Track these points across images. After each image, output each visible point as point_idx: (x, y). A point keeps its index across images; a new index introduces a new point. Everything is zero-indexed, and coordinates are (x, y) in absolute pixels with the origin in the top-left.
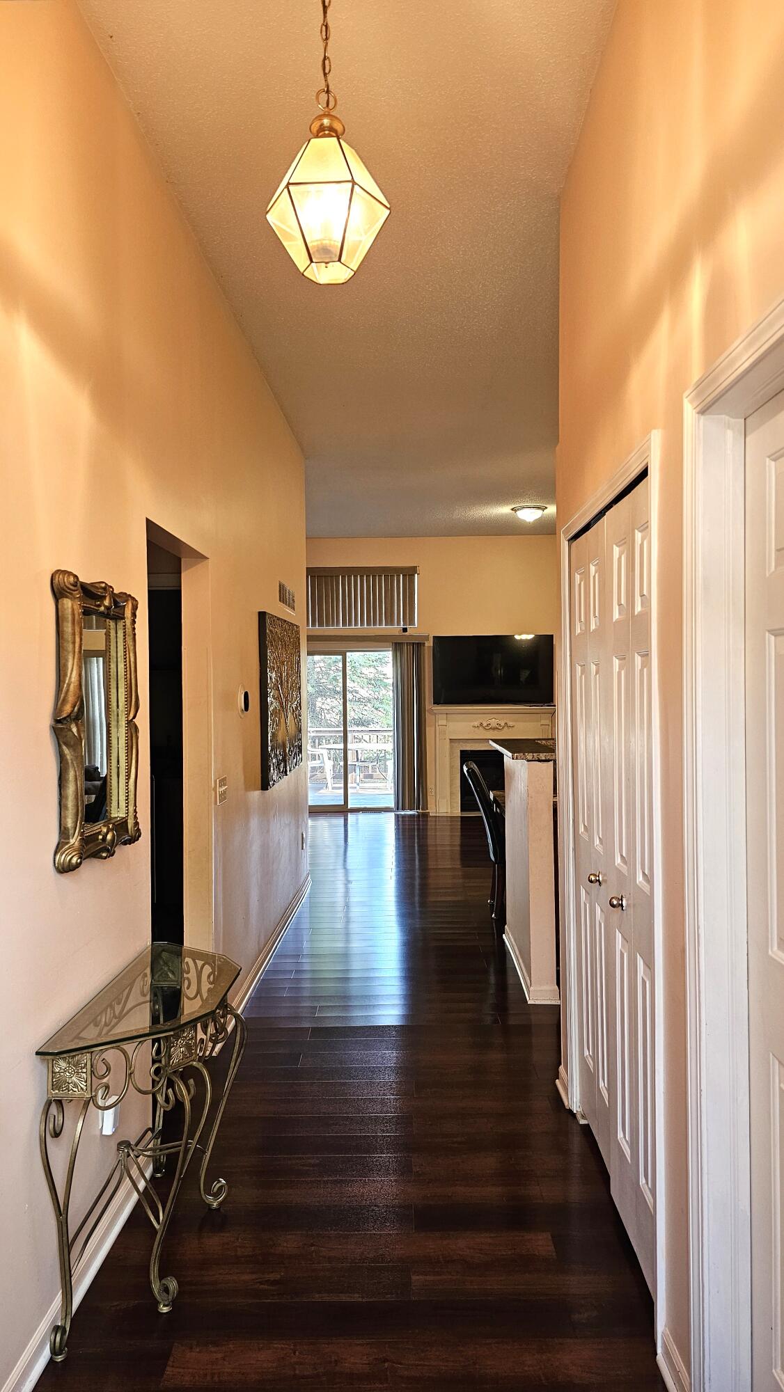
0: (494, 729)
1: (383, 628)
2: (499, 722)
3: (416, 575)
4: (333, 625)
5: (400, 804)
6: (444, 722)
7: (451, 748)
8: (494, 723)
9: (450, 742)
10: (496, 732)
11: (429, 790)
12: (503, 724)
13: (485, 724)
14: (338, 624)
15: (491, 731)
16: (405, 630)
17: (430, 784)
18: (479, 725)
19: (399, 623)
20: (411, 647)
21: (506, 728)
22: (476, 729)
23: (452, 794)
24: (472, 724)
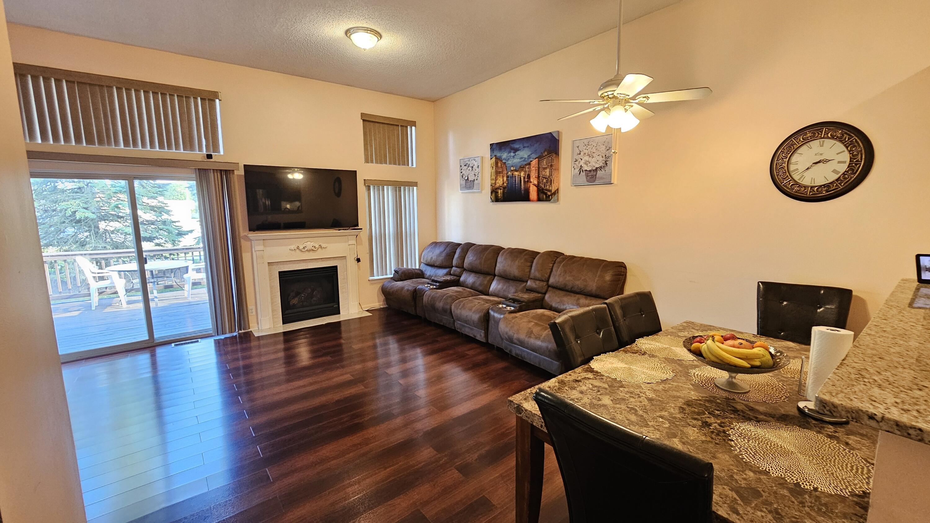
0: (309, 251)
1: (181, 153)
2: (315, 245)
3: (217, 101)
4: (109, 144)
5: (219, 329)
6: (261, 248)
7: (270, 270)
8: (309, 245)
9: (269, 265)
10: (311, 253)
11: (249, 311)
12: (317, 246)
13: (301, 247)
14: (117, 143)
15: (307, 253)
16: (209, 156)
17: (251, 306)
18: (296, 248)
19: (200, 149)
20: (219, 174)
21: (320, 249)
22: (293, 252)
23: (273, 311)
24: (289, 247)
